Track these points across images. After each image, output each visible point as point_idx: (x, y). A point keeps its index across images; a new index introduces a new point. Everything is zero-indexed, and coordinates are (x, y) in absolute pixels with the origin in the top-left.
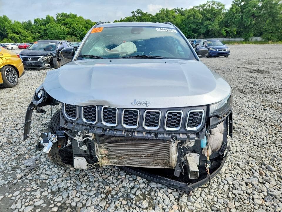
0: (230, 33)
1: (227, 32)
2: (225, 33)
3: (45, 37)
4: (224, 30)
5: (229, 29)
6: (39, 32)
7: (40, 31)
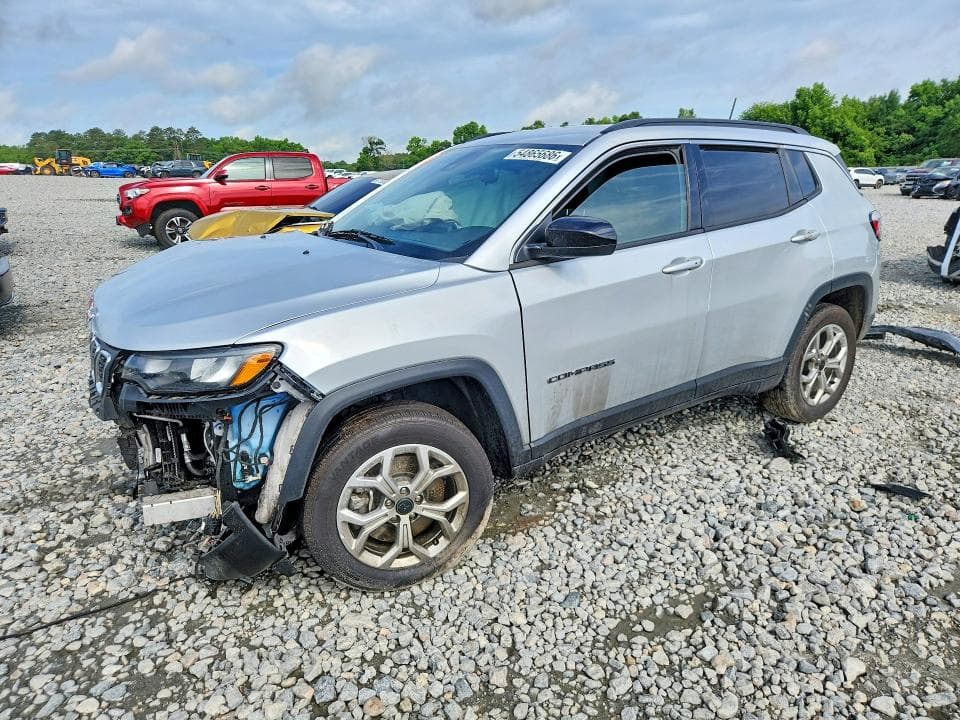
3: (928, 146)
6: (912, 131)
7: (919, 125)
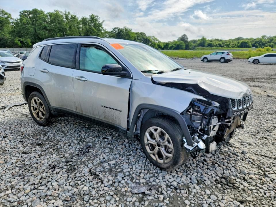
0: (26, 44)
1: (21, 42)
2: (19, 43)
4: (18, 40)
5: (22, 39)
